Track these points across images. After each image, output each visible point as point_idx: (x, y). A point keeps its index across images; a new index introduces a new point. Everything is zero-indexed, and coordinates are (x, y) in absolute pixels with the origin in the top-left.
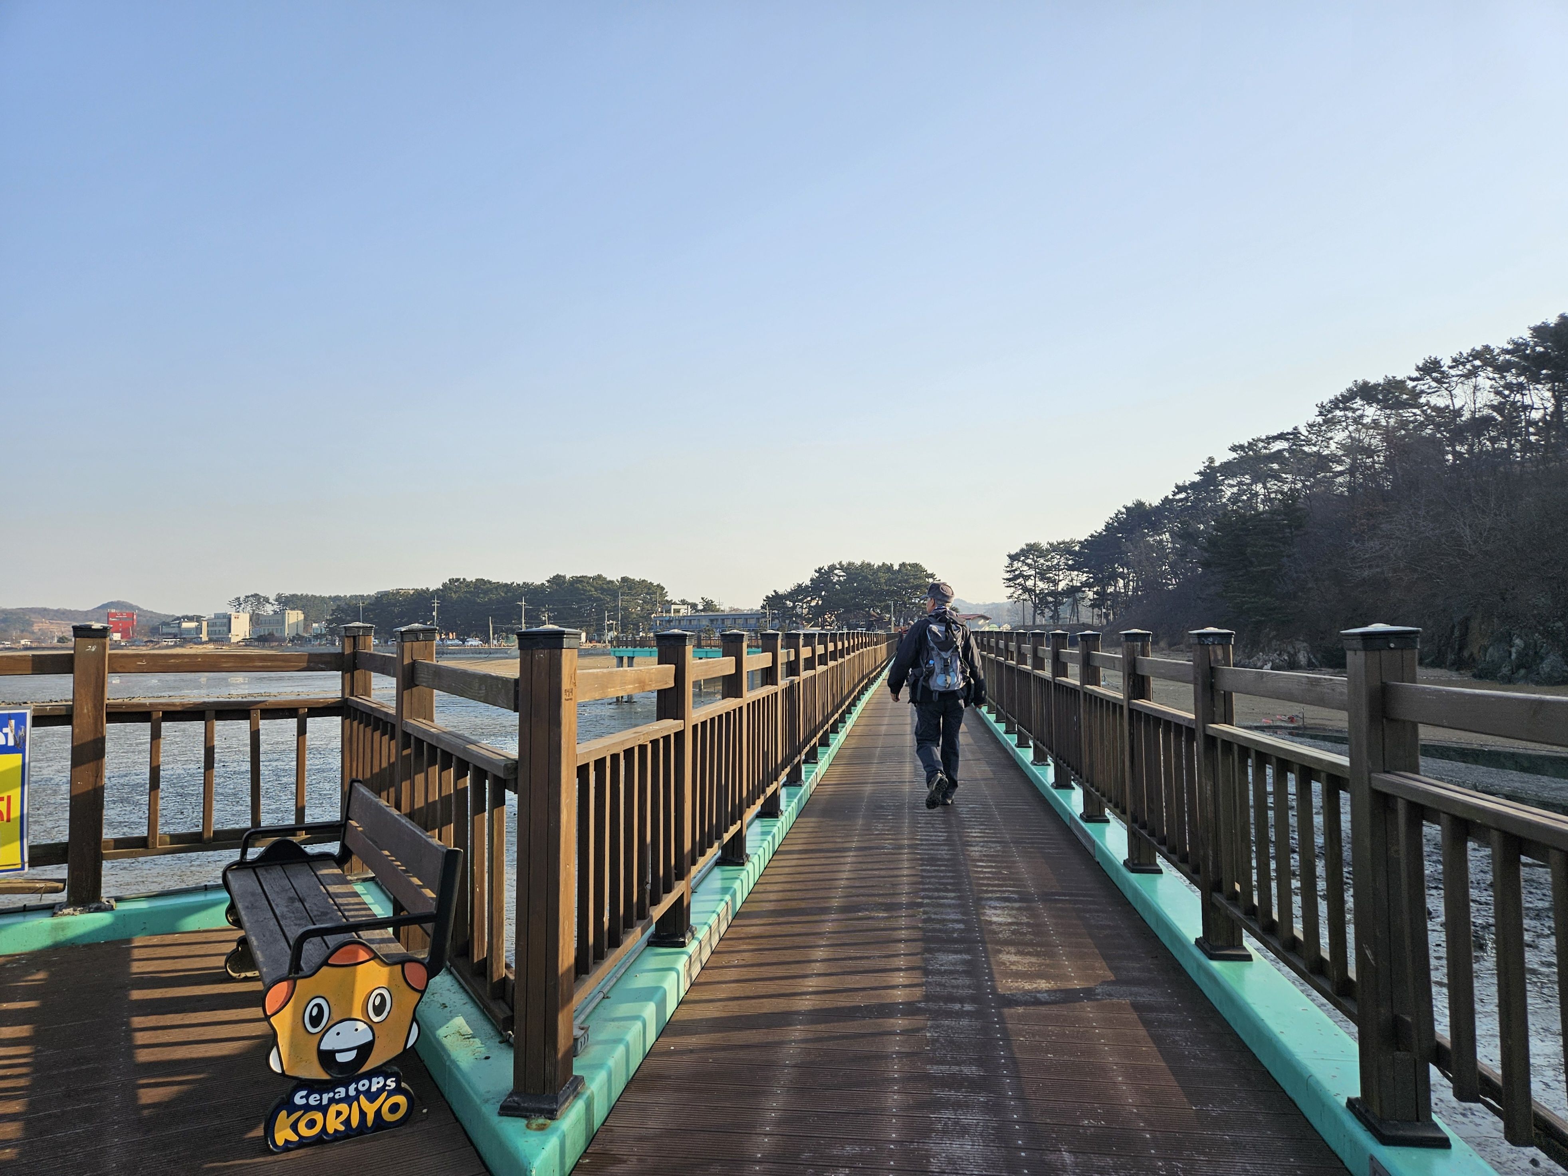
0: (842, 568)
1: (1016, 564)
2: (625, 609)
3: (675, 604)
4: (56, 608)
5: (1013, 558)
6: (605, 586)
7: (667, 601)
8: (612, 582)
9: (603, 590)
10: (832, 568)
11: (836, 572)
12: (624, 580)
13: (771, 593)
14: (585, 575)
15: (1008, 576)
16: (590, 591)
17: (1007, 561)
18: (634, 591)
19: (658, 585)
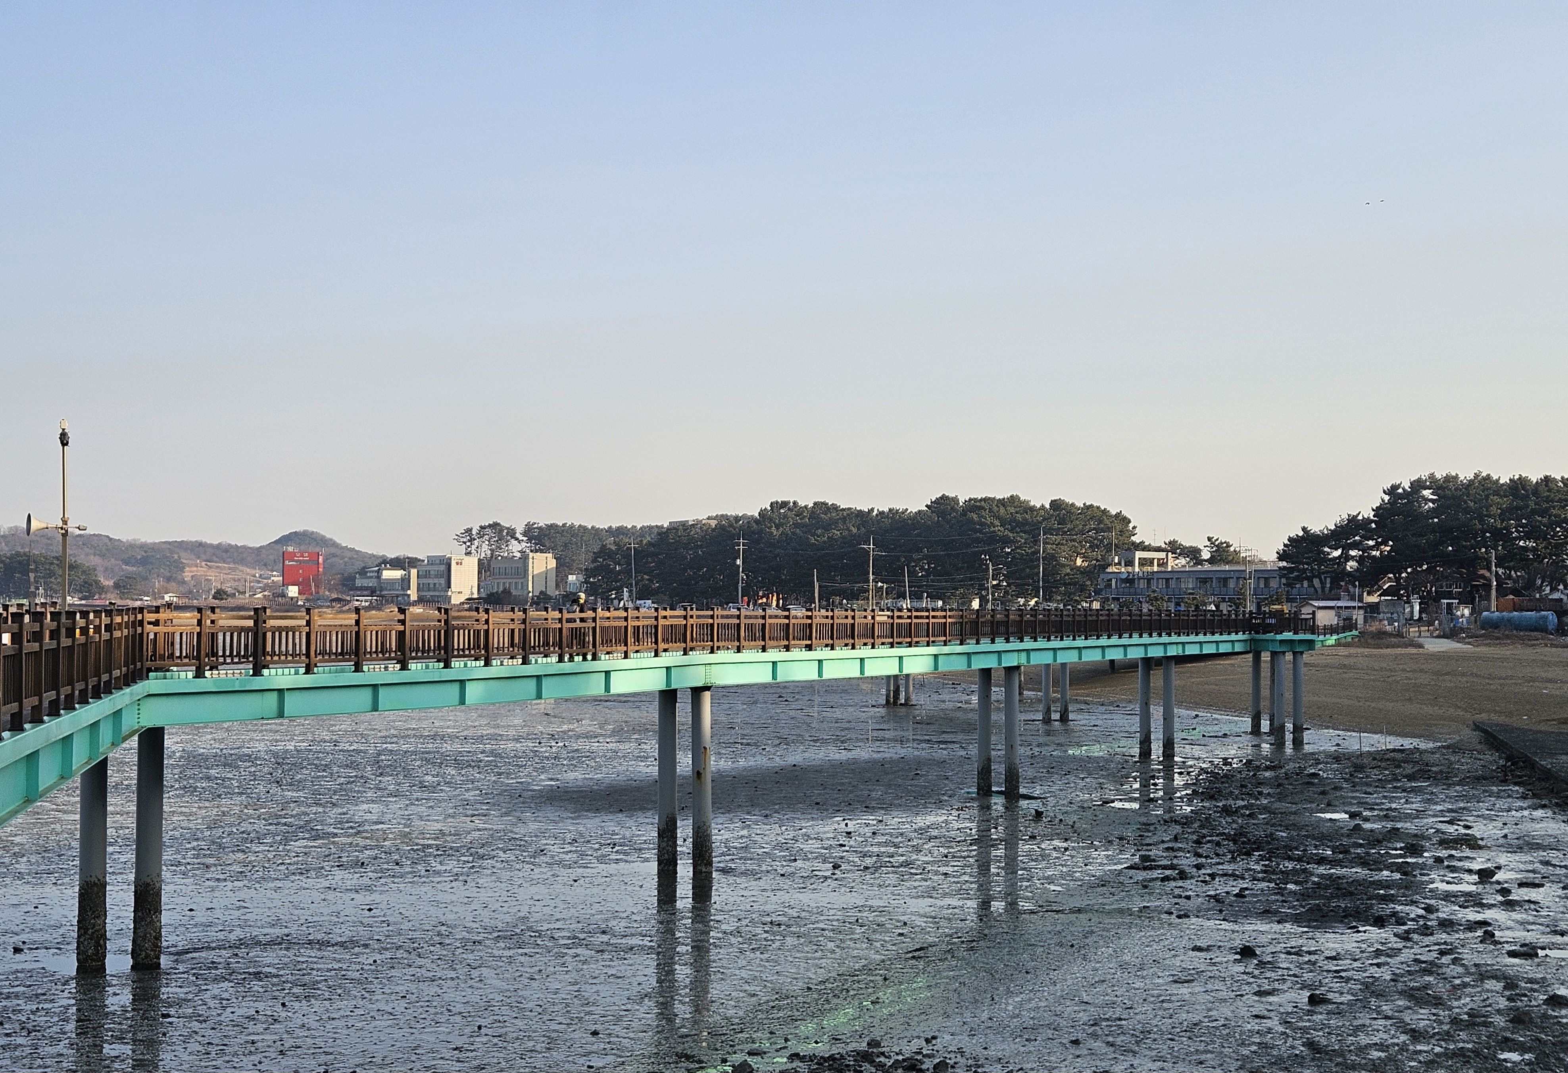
0: (1435, 485)
2: (1051, 558)
4: (216, 542)
6: (1021, 516)
8: (1034, 508)
9: (1016, 524)
11: (1423, 492)
12: (1056, 504)
13: (1298, 532)
16: (995, 524)
18: (1072, 526)
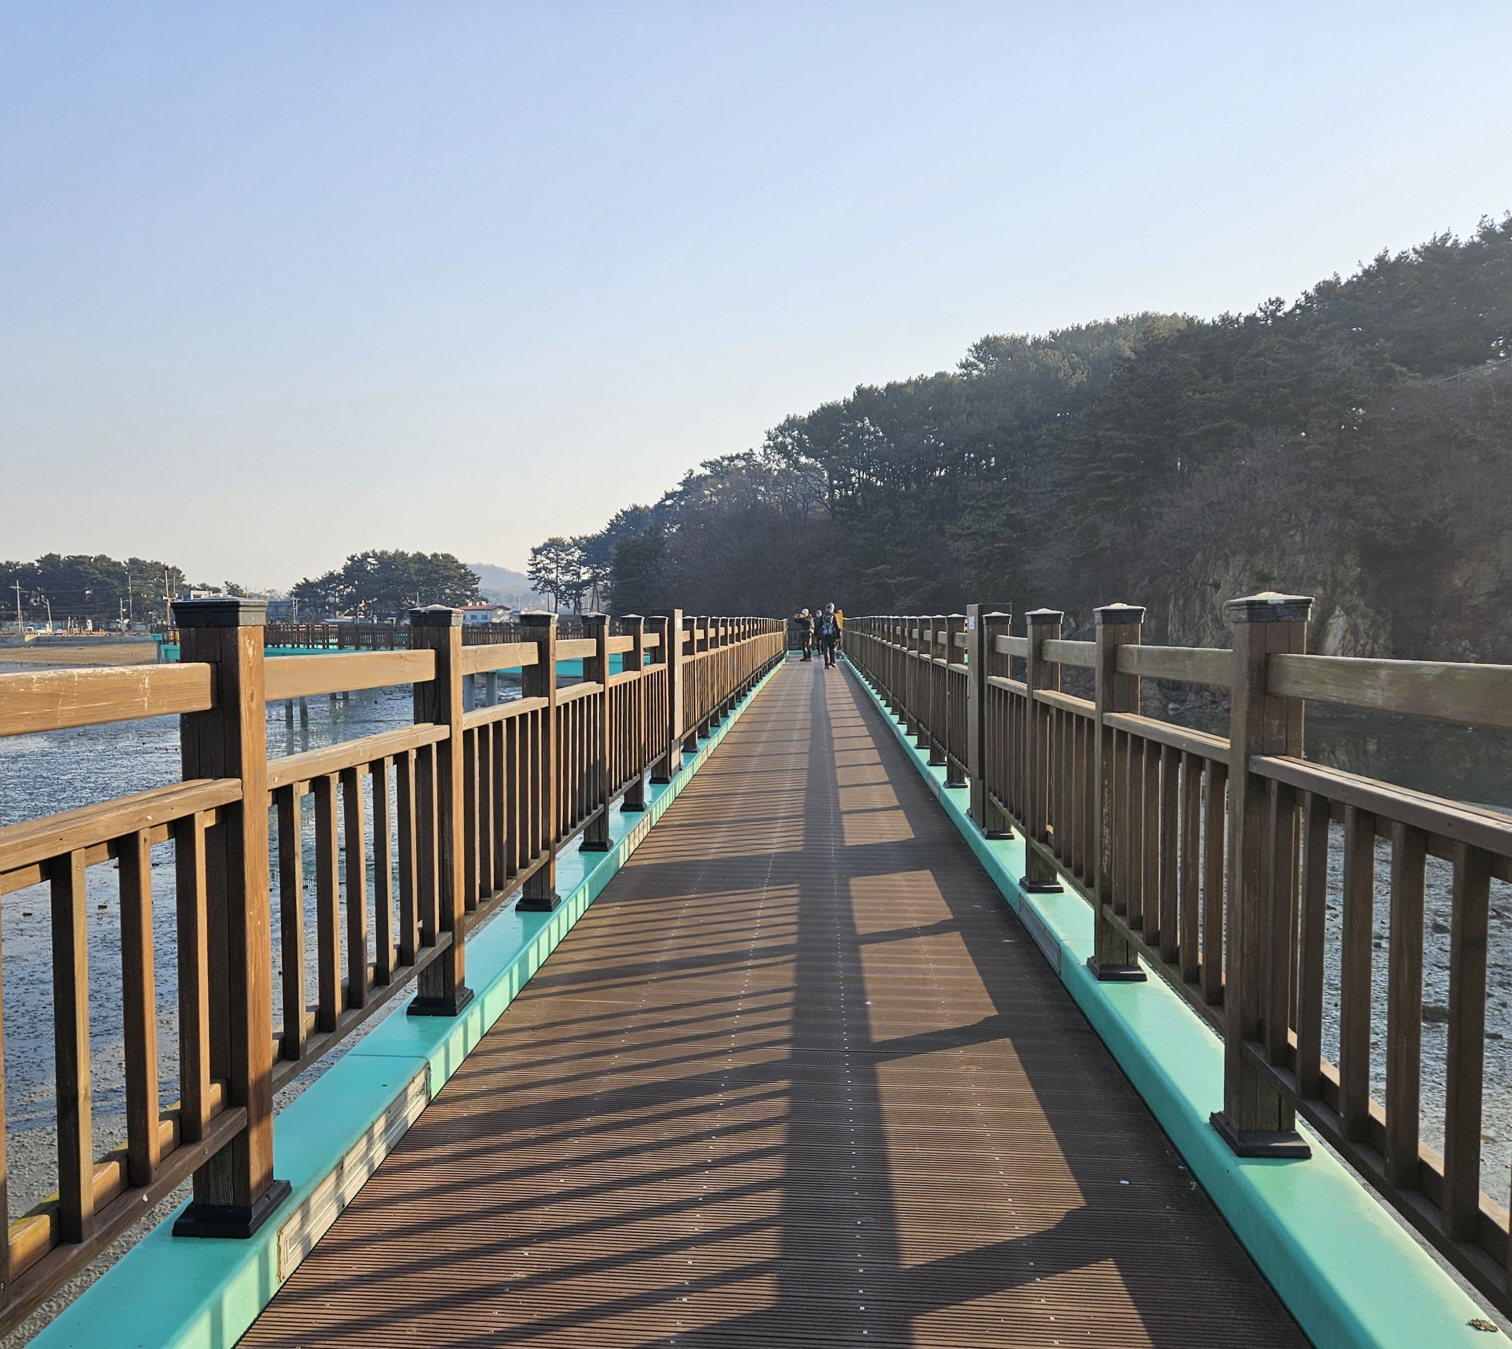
0: (375, 556)
1: (539, 558)
2: (136, 595)
3: (194, 589)
5: (536, 552)
6: (111, 568)
7: (185, 586)
8: (119, 564)
9: (108, 573)
10: (366, 556)
11: (369, 560)
12: (134, 561)
13: (301, 581)
14: (84, 554)
15: (531, 568)
16: (94, 574)
17: (530, 555)
18: (146, 574)
19: (174, 568)
